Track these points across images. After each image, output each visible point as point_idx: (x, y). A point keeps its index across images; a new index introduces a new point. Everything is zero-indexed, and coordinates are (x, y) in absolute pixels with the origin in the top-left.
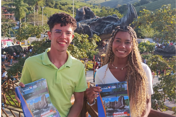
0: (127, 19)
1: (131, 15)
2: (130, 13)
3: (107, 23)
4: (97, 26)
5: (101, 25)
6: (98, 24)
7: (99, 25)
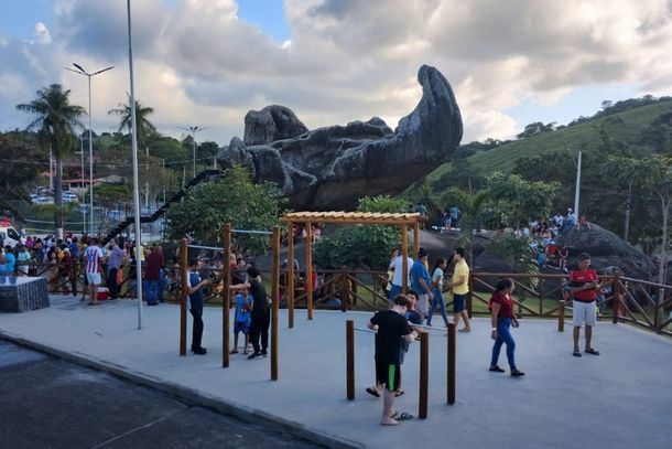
0: (419, 119)
1: (434, 104)
2: (433, 99)
3: (347, 146)
4: (312, 157)
5: (326, 153)
6: (314, 149)
7: (319, 155)
